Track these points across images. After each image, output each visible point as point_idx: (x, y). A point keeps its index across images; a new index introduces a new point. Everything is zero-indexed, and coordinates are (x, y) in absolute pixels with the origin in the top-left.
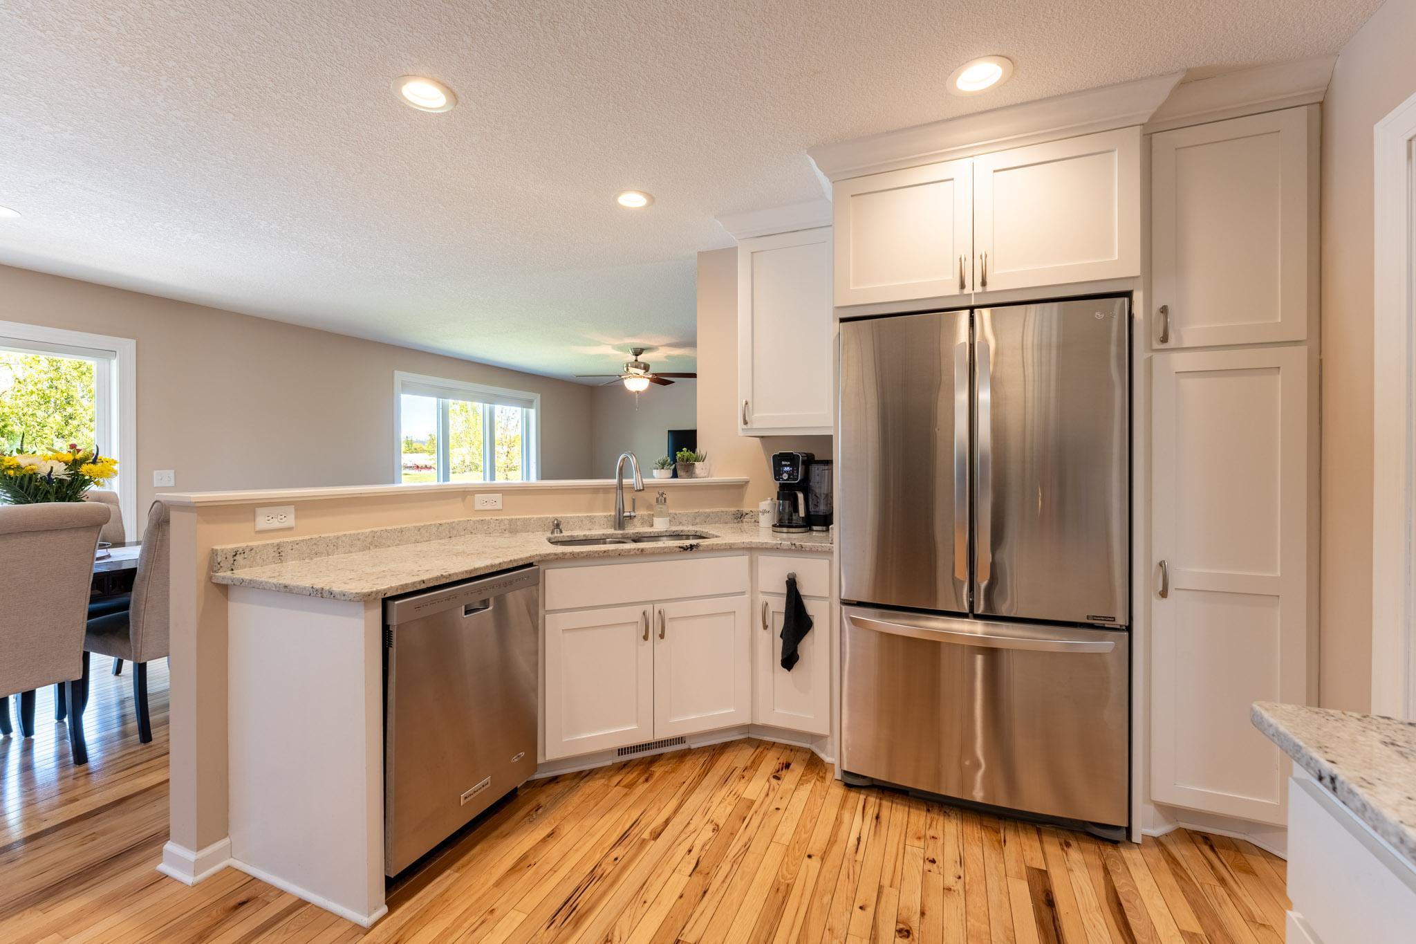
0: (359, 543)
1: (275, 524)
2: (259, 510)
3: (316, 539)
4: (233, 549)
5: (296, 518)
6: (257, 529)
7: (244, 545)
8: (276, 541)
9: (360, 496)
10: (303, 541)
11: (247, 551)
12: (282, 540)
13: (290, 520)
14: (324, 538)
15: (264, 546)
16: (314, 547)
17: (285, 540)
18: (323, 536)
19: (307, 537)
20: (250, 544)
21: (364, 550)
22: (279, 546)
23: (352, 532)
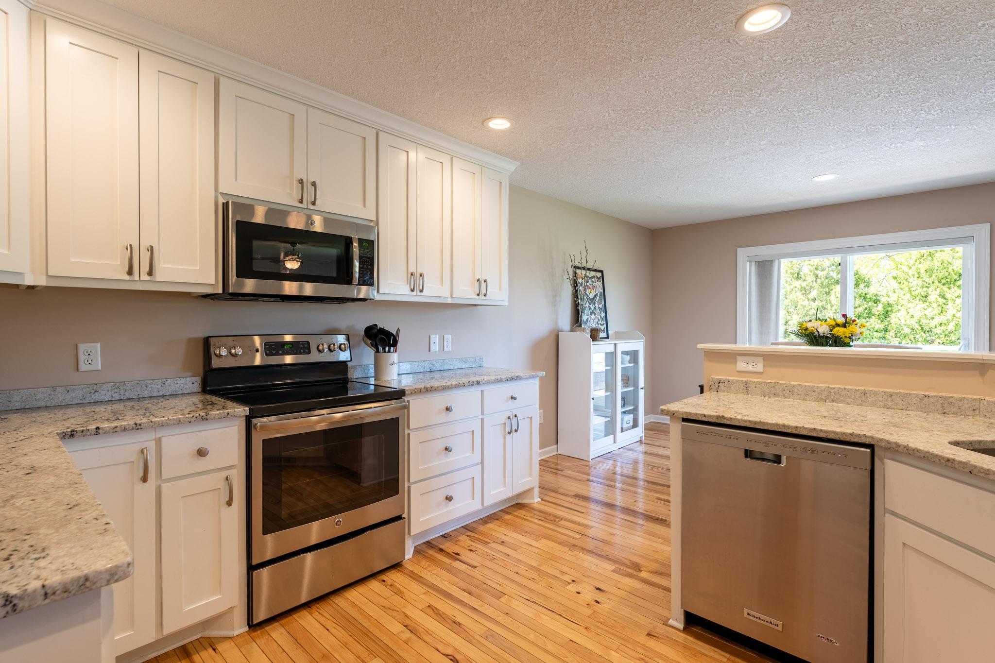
0: (814, 394)
1: (749, 368)
2: (739, 358)
3: (774, 383)
4: (717, 379)
5: (764, 366)
6: (737, 370)
7: (724, 378)
8: (745, 379)
9: (821, 355)
10: (764, 383)
11: (726, 382)
12: (749, 379)
13: (760, 367)
14: (780, 383)
15: (737, 381)
16: (773, 389)
17: (751, 380)
18: (780, 382)
19: (767, 381)
20: (728, 378)
21: (819, 401)
22: (746, 383)
23: (809, 384)
